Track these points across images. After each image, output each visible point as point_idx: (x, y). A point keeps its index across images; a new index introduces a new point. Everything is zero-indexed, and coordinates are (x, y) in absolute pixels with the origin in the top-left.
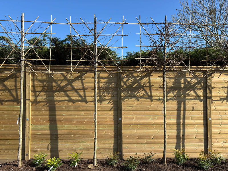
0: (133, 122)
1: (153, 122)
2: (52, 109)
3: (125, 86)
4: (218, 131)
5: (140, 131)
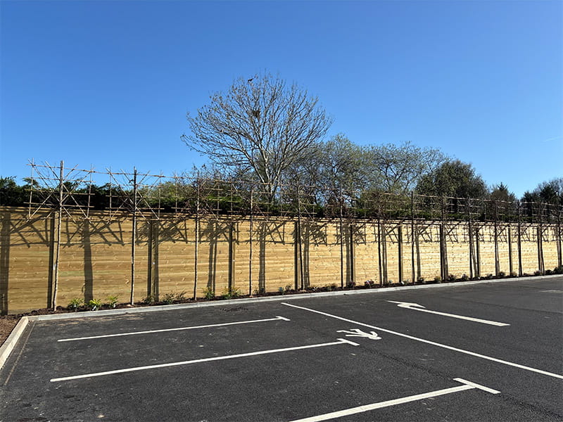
0: (167, 265)
1: (184, 265)
2: (88, 254)
3: (162, 229)
4: (240, 271)
5: (171, 274)
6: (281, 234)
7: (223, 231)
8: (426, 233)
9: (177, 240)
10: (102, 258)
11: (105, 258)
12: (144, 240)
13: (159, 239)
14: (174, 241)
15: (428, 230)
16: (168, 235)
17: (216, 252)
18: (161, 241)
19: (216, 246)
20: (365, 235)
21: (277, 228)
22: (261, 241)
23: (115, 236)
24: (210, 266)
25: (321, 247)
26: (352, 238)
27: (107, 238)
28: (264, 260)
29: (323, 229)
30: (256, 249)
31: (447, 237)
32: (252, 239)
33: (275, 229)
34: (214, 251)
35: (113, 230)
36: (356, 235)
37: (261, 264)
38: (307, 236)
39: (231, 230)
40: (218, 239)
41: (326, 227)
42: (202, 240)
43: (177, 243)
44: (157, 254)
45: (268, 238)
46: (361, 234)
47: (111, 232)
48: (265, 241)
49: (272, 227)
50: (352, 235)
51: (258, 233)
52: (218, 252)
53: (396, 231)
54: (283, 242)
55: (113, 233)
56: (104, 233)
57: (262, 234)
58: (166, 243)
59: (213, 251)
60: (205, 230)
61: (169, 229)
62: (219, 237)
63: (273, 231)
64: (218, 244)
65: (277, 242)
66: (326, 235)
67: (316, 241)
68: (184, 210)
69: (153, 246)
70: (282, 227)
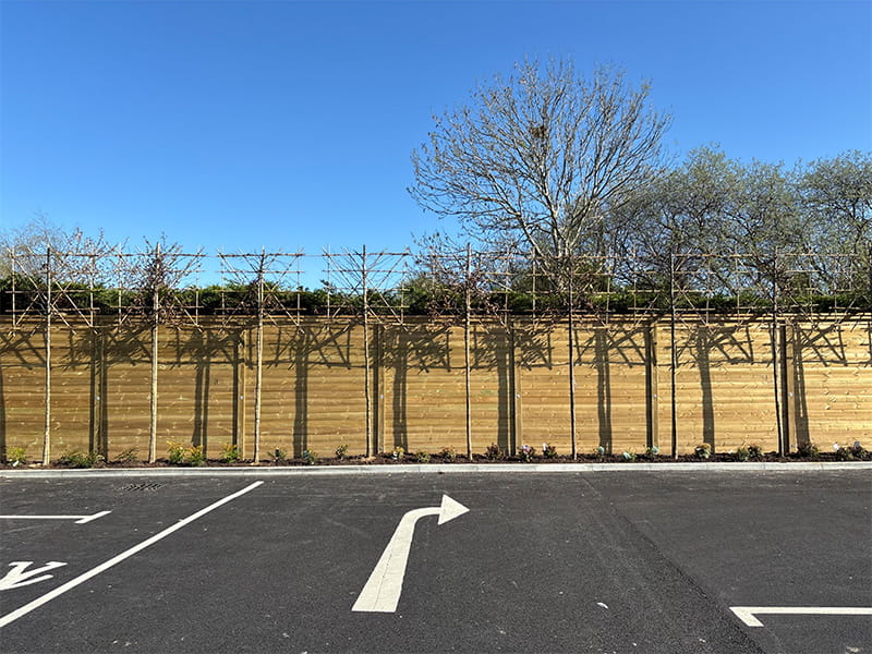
0: (121, 402)
6: (343, 350)
7: (221, 345)
8: (734, 342)
9: (139, 361)
10: (18, 389)
11: (23, 388)
12: (84, 360)
13: (109, 359)
14: (133, 363)
15: (739, 336)
16: (123, 351)
17: (207, 383)
18: (111, 362)
19: (208, 371)
20: (550, 349)
21: (333, 338)
22: (298, 362)
23: (38, 355)
24: (198, 405)
25: (433, 374)
26: (512, 355)
27: (26, 358)
28: (306, 397)
29: (440, 339)
30: (288, 378)
31: (807, 353)
32: (280, 358)
33: (329, 340)
34: (204, 380)
35: (35, 345)
36: (525, 349)
37: (298, 404)
38: (403, 350)
39: (236, 344)
40: (213, 360)
41: (448, 333)
42: (182, 360)
43: (138, 365)
44: (104, 384)
45: (314, 356)
46: (538, 348)
47: (31, 348)
48: (307, 362)
49: (324, 335)
50: (513, 348)
51: (292, 348)
52: (211, 381)
53: (639, 339)
54: (347, 364)
55: (34, 350)
56: (22, 350)
57: (301, 348)
58: (121, 365)
59: (202, 379)
60: (187, 343)
61: (124, 341)
62: (214, 356)
63: (326, 343)
64: (213, 367)
65: (335, 364)
66: (448, 350)
67: (423, 362)
68: (134, 310)
69: (97, 370)
70: (345, 336)
